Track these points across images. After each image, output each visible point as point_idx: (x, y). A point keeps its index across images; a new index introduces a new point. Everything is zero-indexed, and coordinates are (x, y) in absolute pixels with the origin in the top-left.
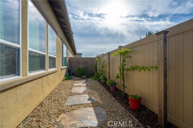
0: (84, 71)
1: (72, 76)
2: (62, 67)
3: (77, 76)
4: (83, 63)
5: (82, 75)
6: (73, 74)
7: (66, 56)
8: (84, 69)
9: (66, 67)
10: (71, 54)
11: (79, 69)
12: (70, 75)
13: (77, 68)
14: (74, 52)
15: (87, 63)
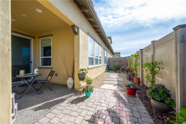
0: (118, 67)
1: (110, 71)
2: (104, 64)
3: (113, 71)
4: (118, 61)
5: (117, 70)
6: (111, 70)
7: (106, 56)
8: (118, 66)
9: (106, 64)
10: (110, 55)
11: (115, 66)
12: (108, 69)
13: (113, 66)
14: (112, 53)
15: (121, 61)
